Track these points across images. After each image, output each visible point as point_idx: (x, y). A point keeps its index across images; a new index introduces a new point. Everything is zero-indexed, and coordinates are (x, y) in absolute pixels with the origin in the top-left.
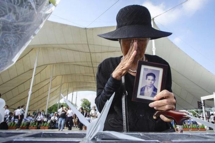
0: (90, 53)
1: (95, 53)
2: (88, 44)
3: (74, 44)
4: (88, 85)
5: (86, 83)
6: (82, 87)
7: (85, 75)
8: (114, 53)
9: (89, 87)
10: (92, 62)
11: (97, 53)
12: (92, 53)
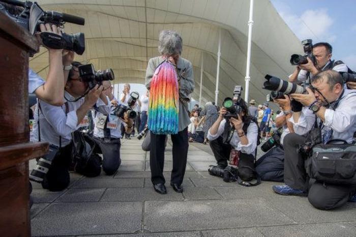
0: (146, 22)
1: (154, 23)
2: (146, 7)
3: (123, 6)
4: (136, 75)
5: (133, 71)
6: (127, 78)
7: (133, 60)
8: (182, 25)
9: (136, 78)
10: (147, 39)
11: (156, 23)
12: (149, 23)
